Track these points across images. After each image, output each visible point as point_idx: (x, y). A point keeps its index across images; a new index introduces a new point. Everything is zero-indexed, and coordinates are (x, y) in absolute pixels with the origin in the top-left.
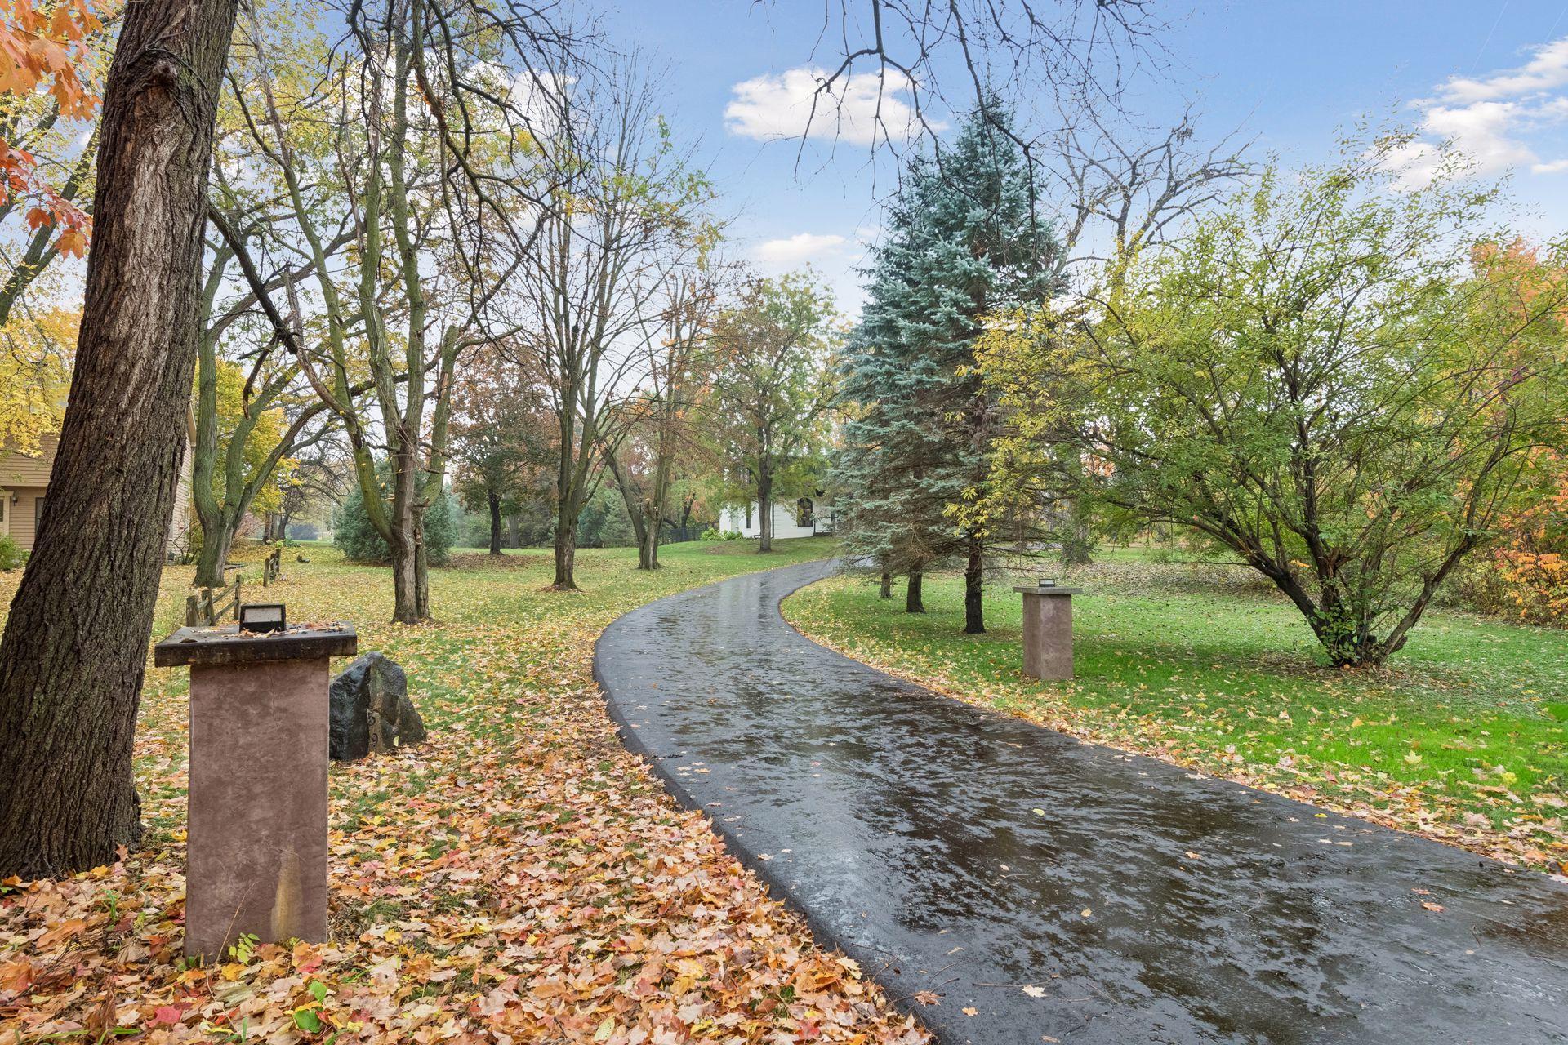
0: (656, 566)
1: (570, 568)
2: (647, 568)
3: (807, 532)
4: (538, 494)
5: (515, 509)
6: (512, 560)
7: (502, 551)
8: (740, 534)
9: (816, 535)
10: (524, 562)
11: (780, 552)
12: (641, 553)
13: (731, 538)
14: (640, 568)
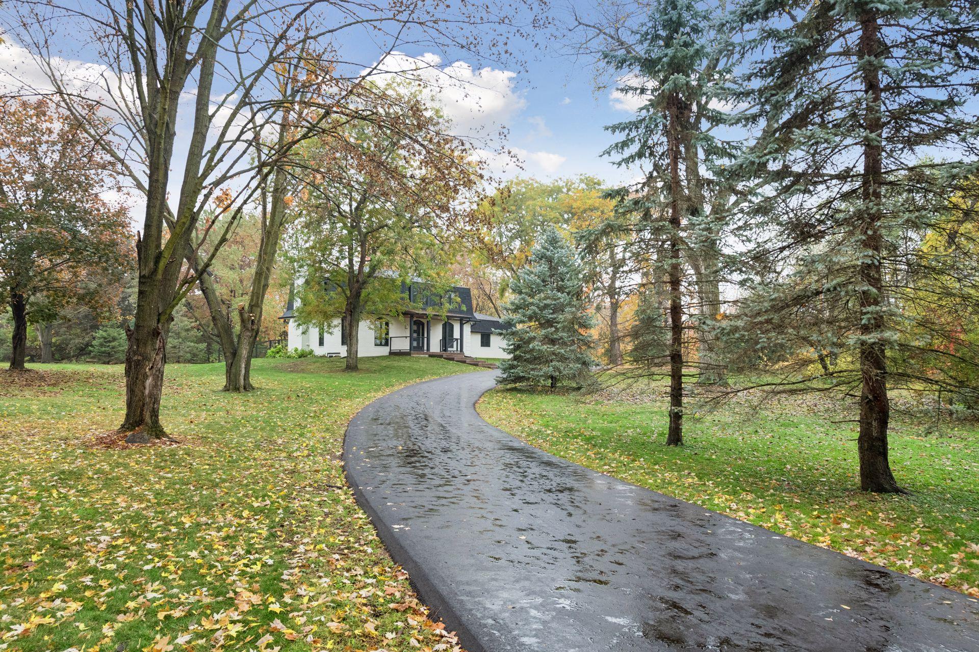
0: (248, 387)
1: (156, 401)
2: (237, 389)
3: (384, 351)
4: (81, 298)
5: (47, 316)
6: (42, 378)
7: (27, 365)
8: (311, 352)
9: (392, 354)
10: (59, 380)
11: (368, 371)
12: (229, 372)
13: (303, 355)
14: (226, 389)
